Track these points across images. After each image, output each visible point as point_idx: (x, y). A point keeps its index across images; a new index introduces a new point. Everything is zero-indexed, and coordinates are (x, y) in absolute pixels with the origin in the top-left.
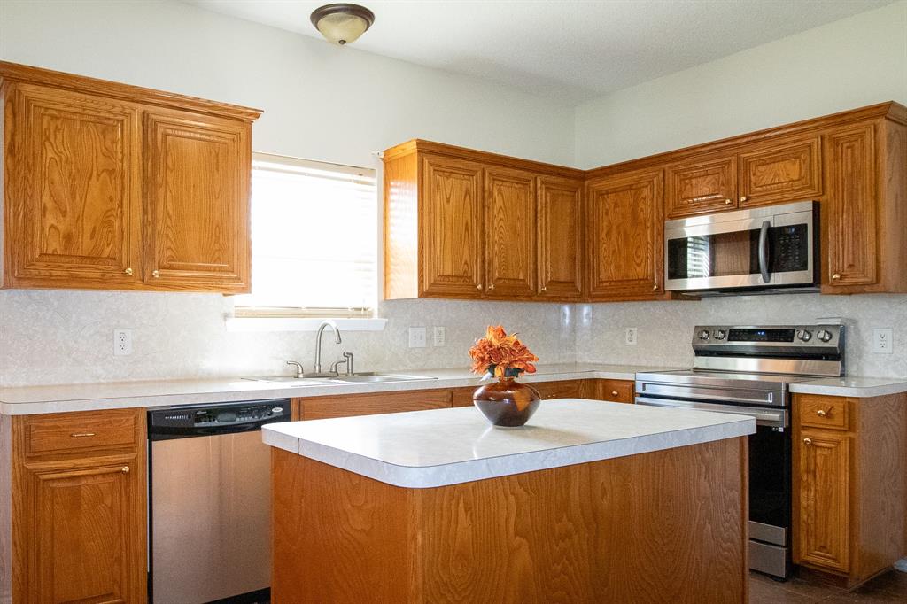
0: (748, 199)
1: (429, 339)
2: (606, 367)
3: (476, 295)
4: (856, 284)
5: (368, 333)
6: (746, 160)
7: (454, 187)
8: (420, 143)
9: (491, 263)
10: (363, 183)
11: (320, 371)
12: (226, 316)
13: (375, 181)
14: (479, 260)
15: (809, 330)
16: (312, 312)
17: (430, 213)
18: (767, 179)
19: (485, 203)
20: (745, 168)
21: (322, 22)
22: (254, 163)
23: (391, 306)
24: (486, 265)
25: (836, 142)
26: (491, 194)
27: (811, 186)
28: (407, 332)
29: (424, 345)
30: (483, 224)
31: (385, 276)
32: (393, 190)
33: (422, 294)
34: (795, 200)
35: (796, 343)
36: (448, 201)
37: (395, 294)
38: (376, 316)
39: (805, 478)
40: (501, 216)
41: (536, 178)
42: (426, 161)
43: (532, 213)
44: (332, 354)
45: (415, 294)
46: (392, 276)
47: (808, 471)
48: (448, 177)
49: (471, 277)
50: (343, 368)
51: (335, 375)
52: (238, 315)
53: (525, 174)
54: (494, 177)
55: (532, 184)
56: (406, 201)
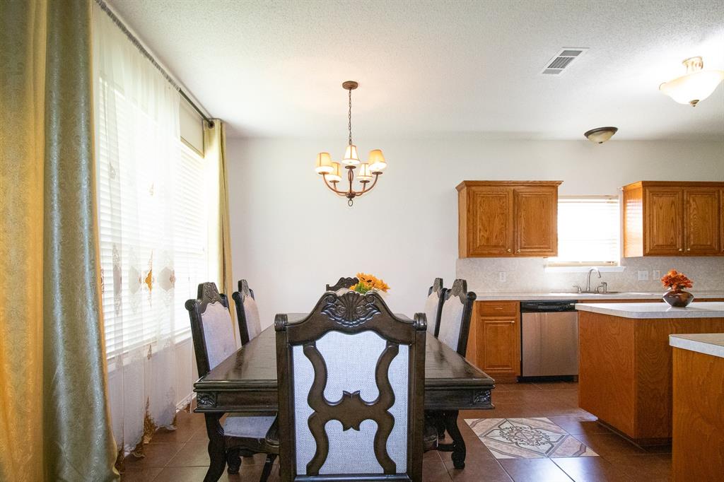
1: (651, 276)
3: (678, 254)
5: (614, 273)
7: (665, 200)
8: (644, 183)
9: (688, 237)
10: (612, 202)
11: (589, 290)
12: (545, 266)
13: (618, 201)
14: (680, 236)
17: (650, 215)
19: (685, 207)
21: (590, 136)
22: (559, 200)
23: (627, 261)
24: (685, 237)
26: (688, 202)
28: (637, 273)
29: (647, 279)
30: (683, 218)
31: (624, 246)
32: (628, 208)
33: (645, 255)
36: (661, 208)
37: (630, 255)
38: (619, 265)
40: (695, 212)
41: (719, 191)
42: (647, 190)
43: (717, 209)
44: (596, 283)
45: (641, 255)
46: (627, 246)
48: (661, 197)
49: (675, 245)
50: (601, 289)
51: (598, 292)
52: (550, 266)
53: (712, 189)
54: (690, 193)
55: (716, 194)
56: (636, 211)
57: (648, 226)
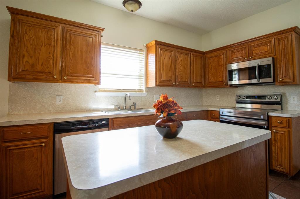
0: (252, 57)
2: (211, 107)
3: (173, 86)
4: (287, 82)
5: (141, 97)
6: (251, 46)
7: (167, 54)
8: (156, 41)
9: (177, 77)
10: (140, 54)
11: (125, 108)
12: (96, 92)
13: (144, 53)
14: (174, 76)
15: (271, 96)
16: (124, 90)
17: (159, 62)
18: (258, 52)
19: (176, 60)
20: (251, 48)
23: (148, 89)
24: (176, 77)
25: (279, 39)
26: (178, 57)
27: (271, 53)
28: (154, 97)
30: (175, 65)
31: (147, 80)
32: (149, 56)
33: (157, 85)
34: (266, 57)
35: (267, 100)
36: (165, 58)
37: (149, 86)
38: (144, 92)
39: (274, 143)
40: (181, 63)
41: (191, 53)
42: (158, 47)
43: (190, 63)
44: (129, 103)
45: (155, 85)
46: (149, 80)
47: (275, 140)
48: (164, 52)
49: (171, 81)
50: (133, 107)
51: (130, 109)
52: (100, 91)
53: (188, 52)
54: (178, 52)
55: (189, 55)
56: (152, 59)
57: (158, 68)
